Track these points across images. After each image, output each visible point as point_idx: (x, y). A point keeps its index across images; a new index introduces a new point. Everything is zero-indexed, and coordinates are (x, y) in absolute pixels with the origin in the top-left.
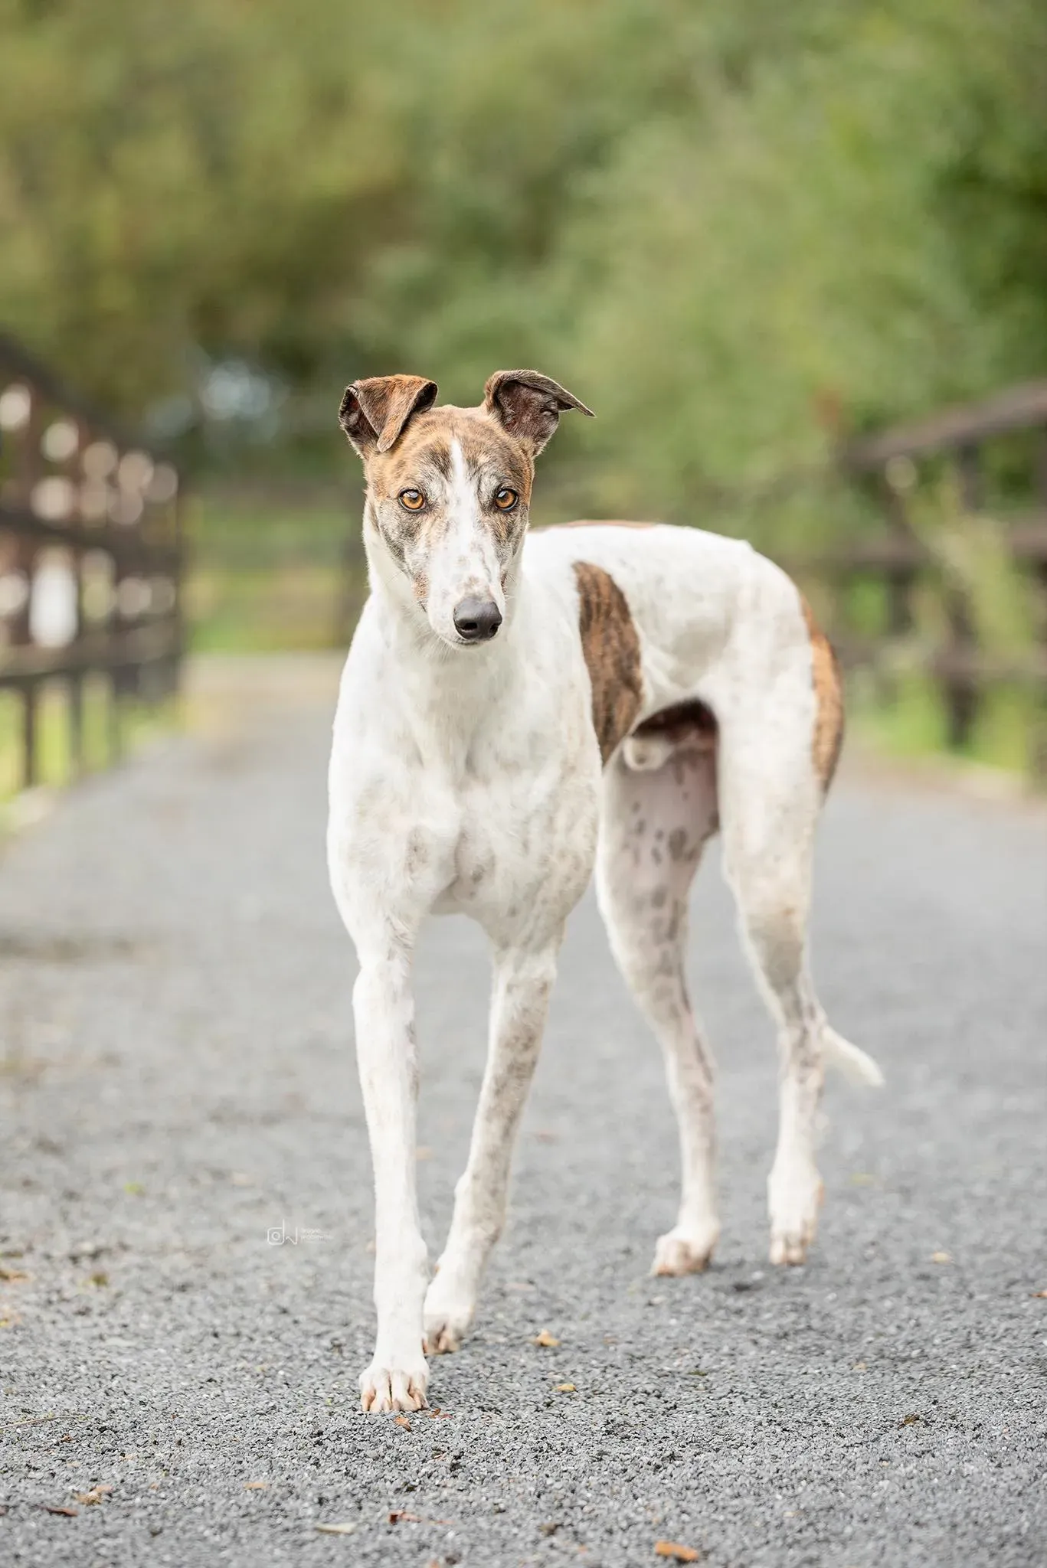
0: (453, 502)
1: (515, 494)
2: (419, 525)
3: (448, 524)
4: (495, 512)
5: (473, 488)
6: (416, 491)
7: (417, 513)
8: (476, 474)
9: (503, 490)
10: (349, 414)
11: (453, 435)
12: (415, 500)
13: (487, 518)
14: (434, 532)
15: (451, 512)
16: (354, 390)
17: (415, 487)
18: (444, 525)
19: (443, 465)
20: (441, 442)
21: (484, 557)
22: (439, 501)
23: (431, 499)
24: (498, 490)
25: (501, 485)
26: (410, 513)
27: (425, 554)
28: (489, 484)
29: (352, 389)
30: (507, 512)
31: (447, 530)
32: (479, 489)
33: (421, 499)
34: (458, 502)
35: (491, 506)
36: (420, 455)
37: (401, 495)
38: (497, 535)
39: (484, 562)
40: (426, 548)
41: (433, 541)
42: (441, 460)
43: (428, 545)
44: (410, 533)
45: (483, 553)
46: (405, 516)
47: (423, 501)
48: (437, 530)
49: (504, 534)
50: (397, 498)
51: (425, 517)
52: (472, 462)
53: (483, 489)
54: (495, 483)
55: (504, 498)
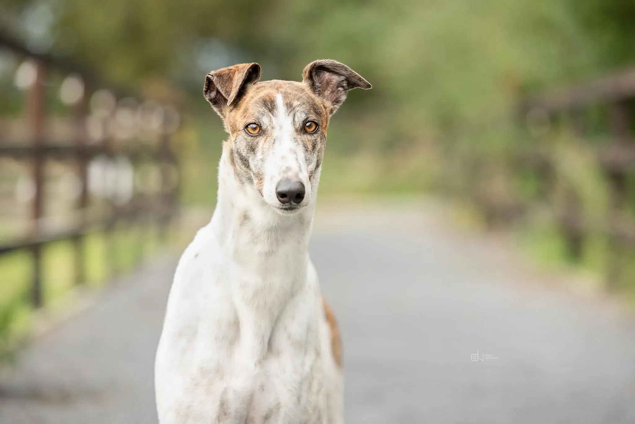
0: (277, 128)
1: (317, 125)
2: (257, 143)
3: (274, 140)
4: (304, 133)
5: (290, 119)
6: (255, 123)
7: (256, 136)
8: (292, 112)
9: (309, 122)
10: (210, 93)
11: (278, 92)
12: (254, 129)
13: (299, 136)
14: (266, 146)
15: (276, 133)
16: (211, 77)
17: (253, 121)
18: (272, 141)
19: (270, 107)
20: (269, 95)
21: (297, 157)
22: (269, 128)
23: (264, 127)
24: (305, 122)
25: (307, 118)
26: (252, 136)
27: (261, 159)
28: (300, 117)
29: (209, 76)
30: (312, 134)
31: (274, 143)
32: (294, 120)
33: (259, 128)
34: (281, 127)
35: (301, 129)
36: (256, 102)
37: (247, 127)
38: (305, 146)
39: (297, 159)
40: (262, 156)
41: (265, 150)
42: (269, 104)
43: (263, 154)
44: (252, 149)
45: (297, 155)
46: (249, 138)
47: (260, 129)
48: (268, 144)
49: (310, 147)
50: (244, 129)
51: (261, 137)
52: (289, 106)
53: (296, 119)
54: (304, 117)
55: (310, 127)
